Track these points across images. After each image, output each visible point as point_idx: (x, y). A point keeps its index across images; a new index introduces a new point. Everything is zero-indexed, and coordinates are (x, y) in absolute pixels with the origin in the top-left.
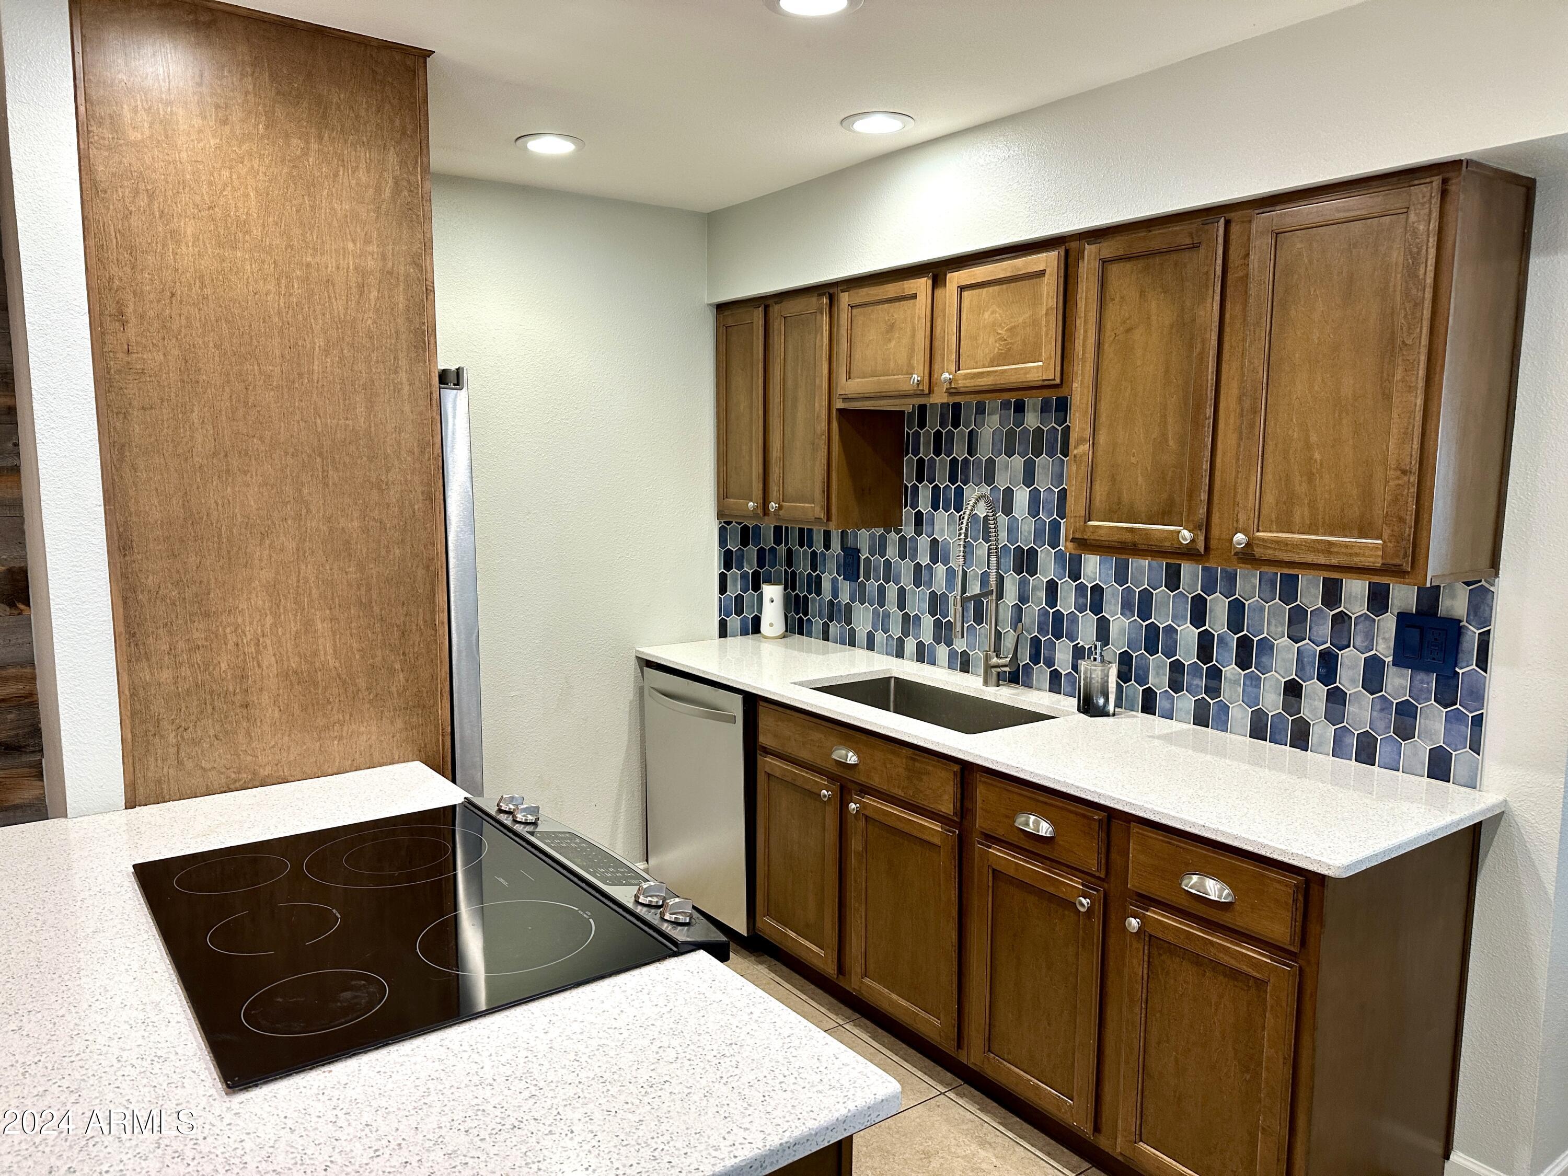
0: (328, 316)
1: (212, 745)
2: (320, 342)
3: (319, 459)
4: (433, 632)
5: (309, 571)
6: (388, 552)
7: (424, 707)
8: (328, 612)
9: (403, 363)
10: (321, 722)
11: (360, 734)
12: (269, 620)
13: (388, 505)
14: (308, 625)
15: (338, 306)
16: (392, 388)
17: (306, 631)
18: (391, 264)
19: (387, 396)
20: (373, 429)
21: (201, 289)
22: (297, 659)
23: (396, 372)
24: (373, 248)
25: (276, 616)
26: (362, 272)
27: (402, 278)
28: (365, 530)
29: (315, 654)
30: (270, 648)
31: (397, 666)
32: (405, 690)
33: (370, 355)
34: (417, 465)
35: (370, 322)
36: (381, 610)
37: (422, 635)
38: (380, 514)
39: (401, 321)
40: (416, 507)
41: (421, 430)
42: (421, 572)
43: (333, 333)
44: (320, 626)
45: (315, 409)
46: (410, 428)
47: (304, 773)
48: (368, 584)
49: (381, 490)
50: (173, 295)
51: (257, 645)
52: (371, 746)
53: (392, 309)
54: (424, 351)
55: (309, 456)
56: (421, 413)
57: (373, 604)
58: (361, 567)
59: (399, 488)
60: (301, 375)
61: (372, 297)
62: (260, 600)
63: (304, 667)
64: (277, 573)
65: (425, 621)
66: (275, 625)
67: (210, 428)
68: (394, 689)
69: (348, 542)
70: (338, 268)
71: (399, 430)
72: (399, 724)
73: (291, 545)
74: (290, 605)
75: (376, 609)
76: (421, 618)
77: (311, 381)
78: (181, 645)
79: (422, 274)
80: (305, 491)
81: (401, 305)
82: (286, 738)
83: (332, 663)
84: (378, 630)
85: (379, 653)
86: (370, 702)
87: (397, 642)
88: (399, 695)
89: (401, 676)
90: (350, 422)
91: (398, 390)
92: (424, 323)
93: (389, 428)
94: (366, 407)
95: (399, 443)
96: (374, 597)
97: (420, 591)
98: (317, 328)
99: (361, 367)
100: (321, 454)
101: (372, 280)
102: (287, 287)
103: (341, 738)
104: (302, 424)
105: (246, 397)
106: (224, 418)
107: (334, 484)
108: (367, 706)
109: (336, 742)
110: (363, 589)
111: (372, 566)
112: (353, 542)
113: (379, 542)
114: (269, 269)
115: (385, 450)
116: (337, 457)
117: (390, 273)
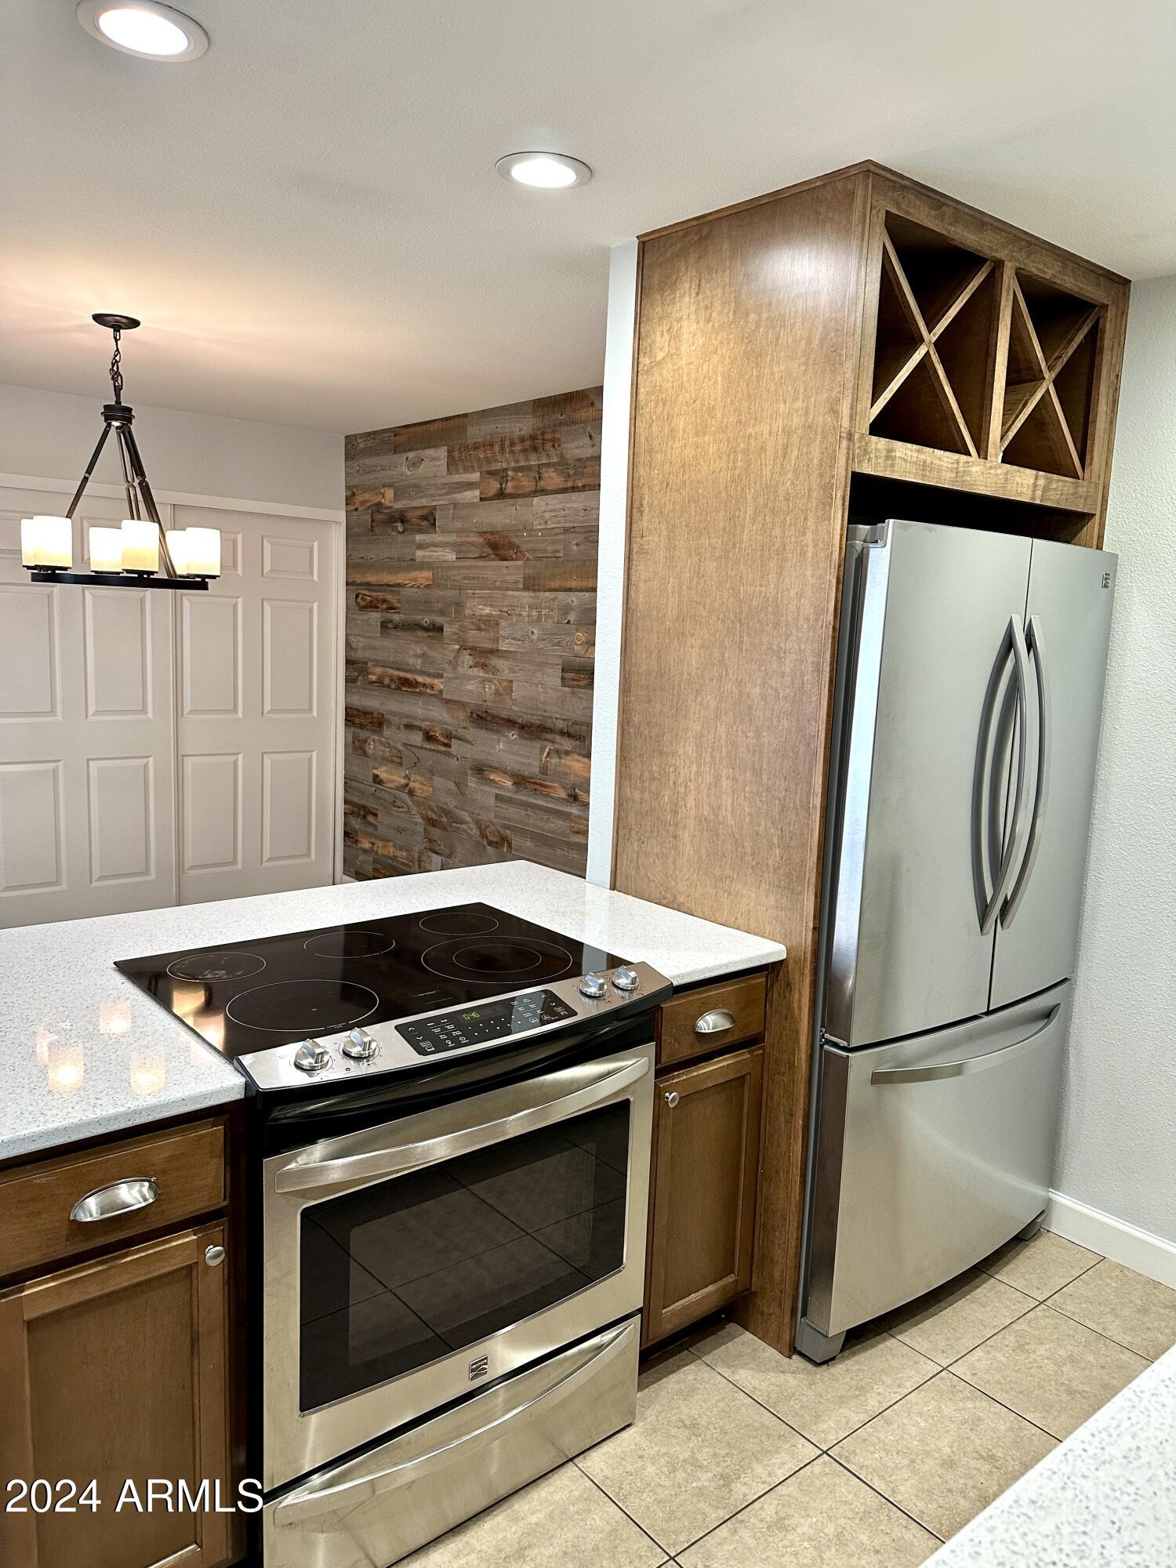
0: (758, 484)
1: (654, 862)
2: (750, 510)
3: (738, 625)
4: (807, 815)
5: (722, 730)
6: (779, 722)
7: (793, 891)
8: (731, 770)
9: (811, 523)
10: (717, 871)
11: (743, 896)
12: (694, 768)
13: (783, 673)
14: (717, 777)
15: (767, 471)
16: (798, 551)
17: (716, 785)
18: (812, 417)
19: (794, 560)
20: (780, 595)
21: (683, 476)
22: (708, 809)
23: (804, 534)
24: (799, 404)
25: (699, 766)
26: (788, 432)
27: (819, 430)
28: (764, 697)
29: (719, 807)
30: (693, 792)
31: (775, 841)
32: (779, 868)
33: (785, 519)
34: (811, 634)
35: (789, 483)
36: (768, 779)
37: (797, 815)
38: (777, 682)
39: (814, 477)
40: (805, 678)
41: (818, 595)
42: (802, 748)
43: (761, 500)
44: (725, 783)
45: (741, 577)
46: (809, 594)
47: (704, 913)
48: (761, 752)
49: (780, 658)
50: (668, 484)
51: (686, 787)
52: (749, 912)
53: (808, 466)
54: (830, 508)
55: (733, 622)
56: (820, 577)
57: (763, 772)
58: (758, 734)
59: (794, 657)
60: (734, 545)
61: (793, 458)
62: (690, 749)
63: (712, 817)
64: (703, 727)
65: (801, 802)
66: (697, 772)
67: (677, 596)
68: (771, 863)
69: (750, 707)
70: (770, 433)
71: (800, 596)
72: (772, 901)
73: (713, 704)
74: (708, 759)
75: (765, 778)
76: (798, 797)
77: (740, 550)
78: (646, 774)
79: (837, 421)
80: (727, 655)
81: (815, 460)
82: (695, 876)
83: (730, 821)
84: (764, 799)
85: (763, 822)
86: (753, 867)
87: (777, 815)
88: (774, 870)
89: (777, 852)
90: (763, 589)
91: (803, 553)
92: (833, 476)
93: (793, 593)
94: (777, 573)
95: (798, 610)
96: (765, 765)
97: (800, 769)
98: (749, 497)
99: (777, 532)
100: (740, 621)
101: (795, 439)
102: (734, 461)
103: (729, 894)
104: (731, 591)
105: (699, 569)
106: (685, 587)
107: (746, 650)
108: (750, 871)
109: (726, 895)
110: (757, 755)
111: (765, 734)
112: (754, 707)
113: (773, 711)
114: (723, 447)
115: (787, 616)
116: (751, 623)
117: (810, 427)
